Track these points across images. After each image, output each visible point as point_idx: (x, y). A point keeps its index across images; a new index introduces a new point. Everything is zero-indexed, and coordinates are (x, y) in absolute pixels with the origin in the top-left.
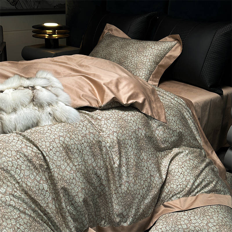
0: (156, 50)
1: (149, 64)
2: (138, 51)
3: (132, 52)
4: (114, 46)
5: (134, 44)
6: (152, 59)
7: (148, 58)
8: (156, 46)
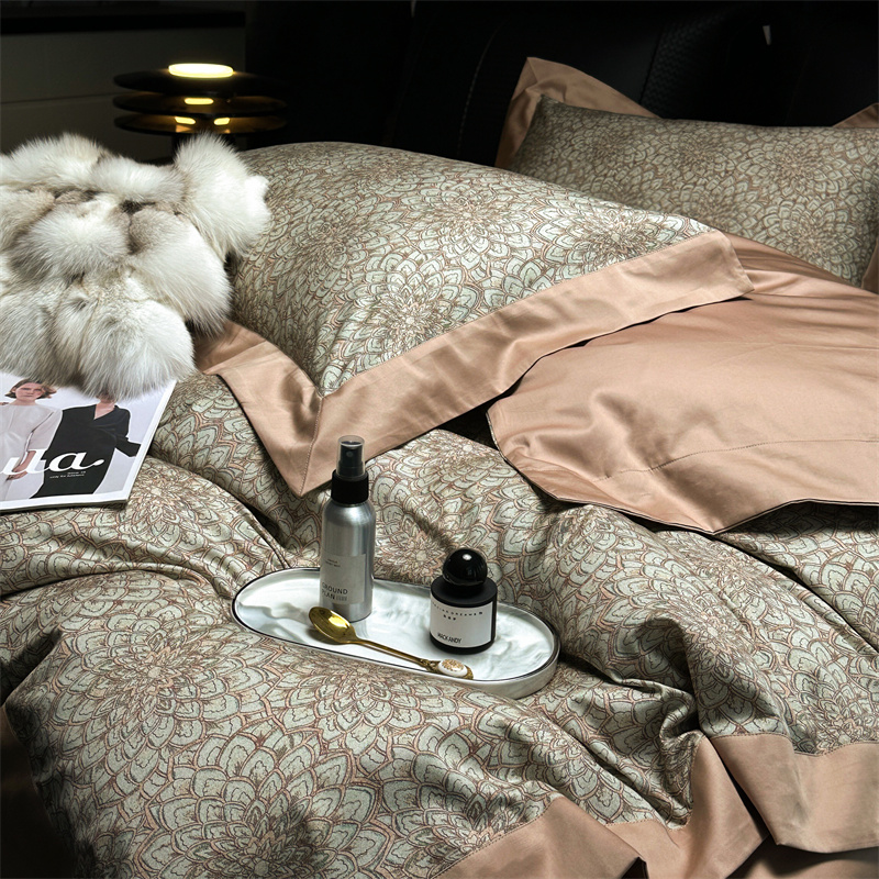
0: (869, 167)
1: (849, 231)
3: (756, 182)
4: (640, 157)
5: (750, 143)
6: (860, 207)
7: (842, 204)
8: (863, 150)
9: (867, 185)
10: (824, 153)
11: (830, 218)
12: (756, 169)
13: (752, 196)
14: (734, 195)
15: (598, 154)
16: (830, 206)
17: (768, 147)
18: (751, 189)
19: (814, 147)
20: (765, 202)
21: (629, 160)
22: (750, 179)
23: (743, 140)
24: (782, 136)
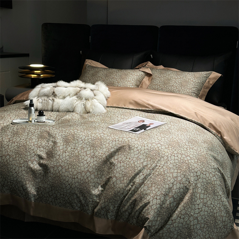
0: (136, 76)
2: (121, 78)
3: (117, 79)
4: (100, 75)
5: (117, 73)
6: (134, 83)
7: (131, 82)
8: (135, 73)
9: (136, 79)
10: (128, 74)
11: (129, 85)
12: (117, 77)
13: (116, 82)
14: (114, 82)
15: (93, 75)
16: (129, 83)
17: (120, 73)
18: (116, 80)
19: (127, 73)
20: (118, 83)
21: (98, 76)
22: (116, 79)
23: (116, 72)
24: (122, 71)
